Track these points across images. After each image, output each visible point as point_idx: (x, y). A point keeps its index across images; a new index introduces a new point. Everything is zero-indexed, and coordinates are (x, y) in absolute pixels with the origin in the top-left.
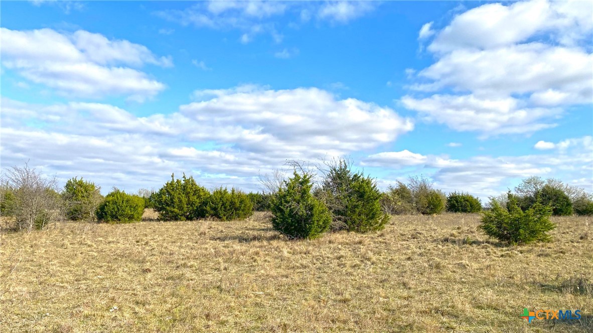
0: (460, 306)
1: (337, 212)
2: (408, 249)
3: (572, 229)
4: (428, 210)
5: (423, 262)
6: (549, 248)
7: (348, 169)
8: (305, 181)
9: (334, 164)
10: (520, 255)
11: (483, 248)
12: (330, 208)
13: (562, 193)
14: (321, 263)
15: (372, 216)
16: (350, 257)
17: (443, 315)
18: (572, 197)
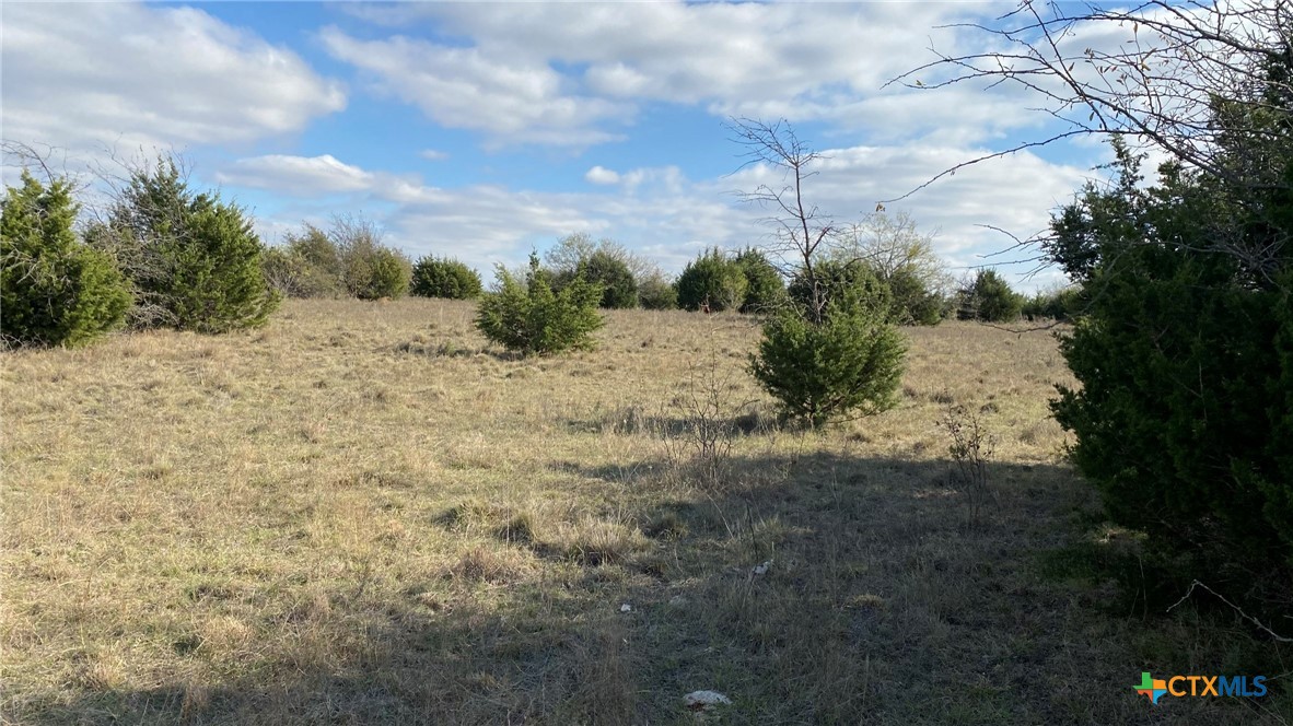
0: (417, 466)
1: (148, 284)
2: (320, 366)
3: (633, 331)
4: (372, 291)
5: (349, 390)
6: (591, 361)
7: (180, 181)
8: (55, 199)
9: (142, 166)
10: (541, 373)
11: (476, 361)
12: (127, 272)
13: (623, 266)
14: (98, 401)
15: (240, 294)
16: (177, 386)
17: (381, 485)
18: (639, 276)
